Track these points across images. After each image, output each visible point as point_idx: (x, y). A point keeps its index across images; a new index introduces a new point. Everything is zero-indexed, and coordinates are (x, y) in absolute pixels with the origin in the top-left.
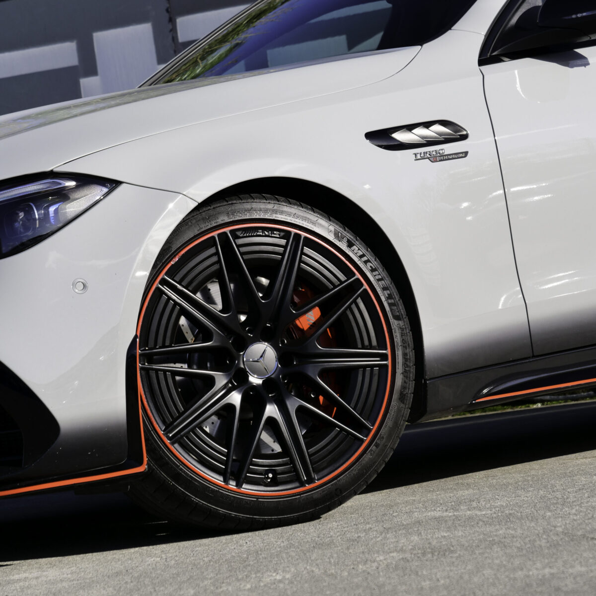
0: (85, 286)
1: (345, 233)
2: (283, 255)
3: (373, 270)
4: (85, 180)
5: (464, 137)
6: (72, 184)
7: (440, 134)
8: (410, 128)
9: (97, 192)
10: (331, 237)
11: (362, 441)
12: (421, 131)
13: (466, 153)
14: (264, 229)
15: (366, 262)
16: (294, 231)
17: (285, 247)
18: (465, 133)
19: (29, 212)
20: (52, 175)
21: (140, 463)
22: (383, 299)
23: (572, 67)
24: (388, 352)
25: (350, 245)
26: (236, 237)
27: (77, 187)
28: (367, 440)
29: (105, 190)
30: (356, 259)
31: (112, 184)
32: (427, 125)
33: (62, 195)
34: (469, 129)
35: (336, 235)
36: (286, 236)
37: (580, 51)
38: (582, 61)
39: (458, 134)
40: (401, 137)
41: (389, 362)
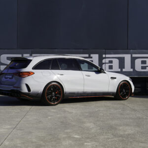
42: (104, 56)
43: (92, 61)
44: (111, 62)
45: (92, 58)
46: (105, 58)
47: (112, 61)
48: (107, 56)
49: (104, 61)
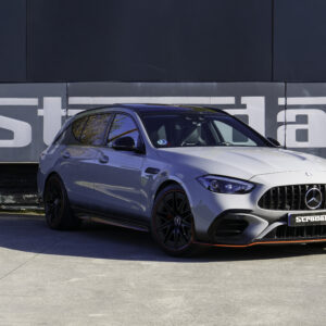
42: (281, 101)
43: (246, 117)
44: (302, 119)
45: (244, 107)
46: (286, 107)
47: (306, 116)
48: (292, 101)
49: (281, 117)
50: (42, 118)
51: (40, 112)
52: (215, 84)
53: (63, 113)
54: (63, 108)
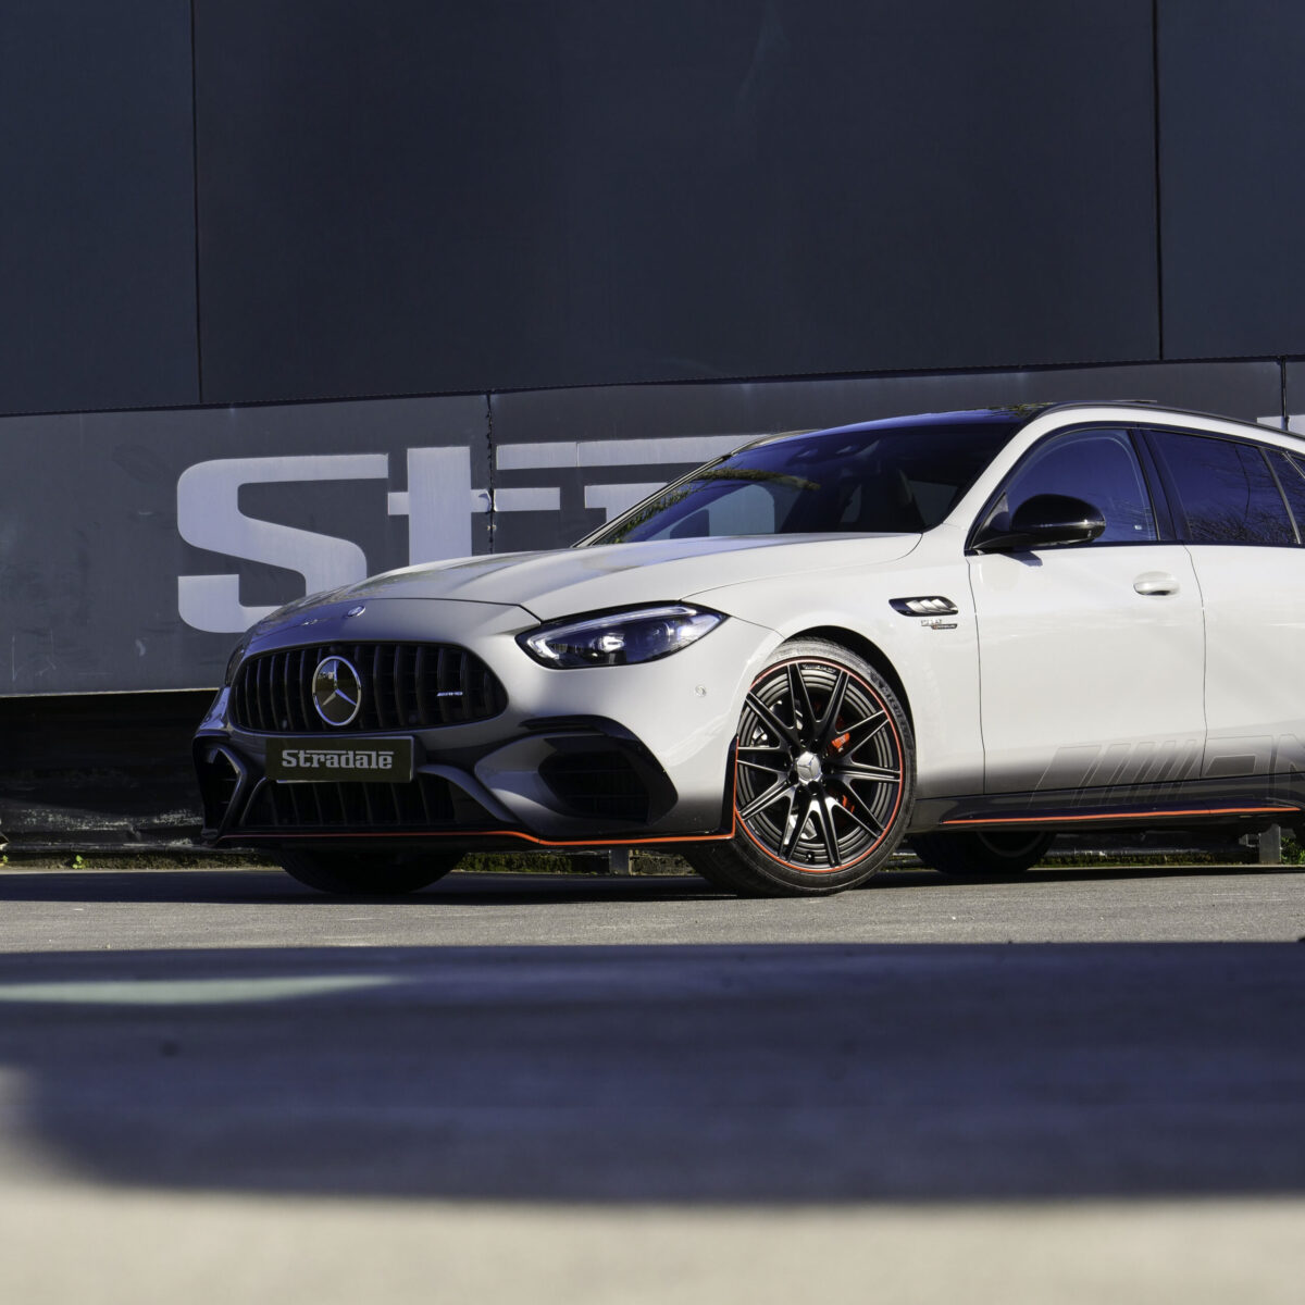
0: (704, 692)
1: (878, 676)
2: (833, 687)
3: (895, 708)
4: (704, 611)
5: (955, 612)
6: (693, 612)
7: (939, 608)
8: (919, 599)
9: (712, 620)
10: (868, 679)
11: (876, 839)
12: (926, 603)
13: (956, 625)
14: (822, 665)
15: (891, 701)
16: (843, 670)
17: (835, 682)
18: (955, 609)
19: (664, 630)
20: (680, 603)
21: (729, 832)
22: (901, 731)
23: (1030, 565)
24: (900, 772)
25: (881, 686)
26: (802, 668)
27: (697, 615)
28: (880, 838)
29: (717, 620)
30: (885, 698)
31: (723, 617)
32: (931, 599)
33: (686, 619)
34: (959, 605)
35: (872, 676)
36: (837, 673)
37: (1035, 553)
38: (1036, 561)
39: (949, 609)
40: (912, 605)
41: (900, 781)
50: (402, 521)
51: (397, 503)
52: (1021, 376)
53: (477, 501)
54: (475, 485)
